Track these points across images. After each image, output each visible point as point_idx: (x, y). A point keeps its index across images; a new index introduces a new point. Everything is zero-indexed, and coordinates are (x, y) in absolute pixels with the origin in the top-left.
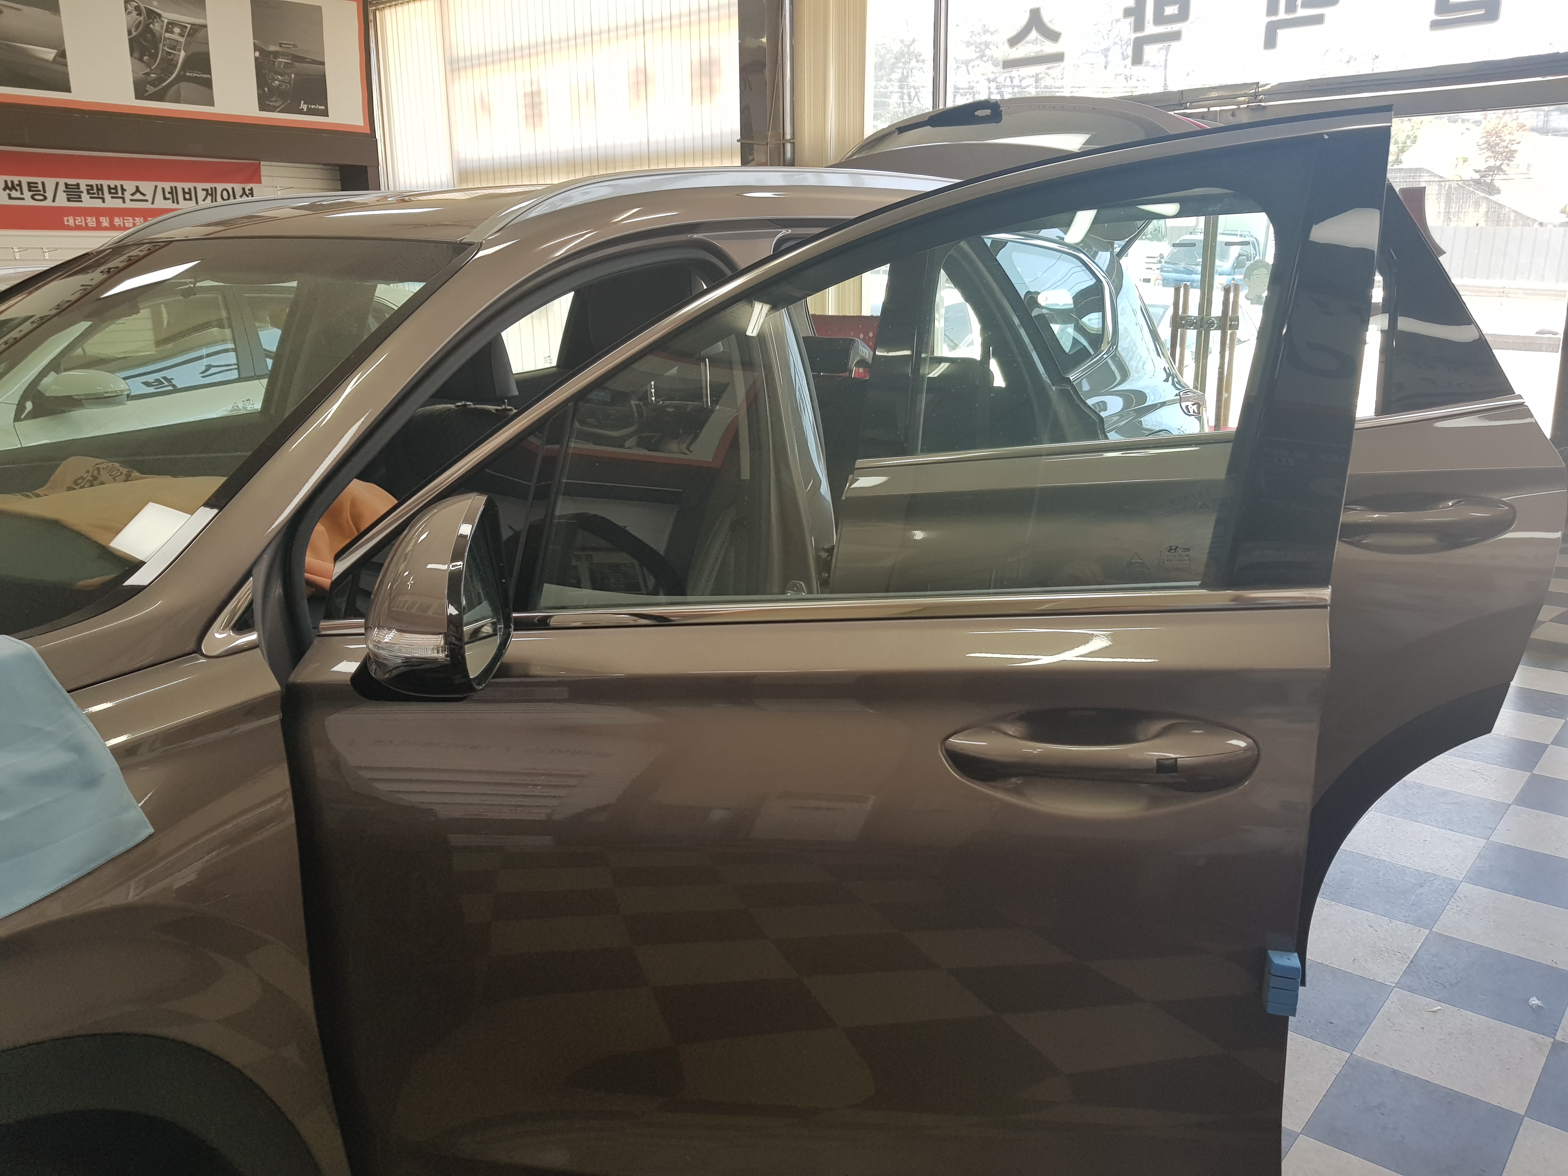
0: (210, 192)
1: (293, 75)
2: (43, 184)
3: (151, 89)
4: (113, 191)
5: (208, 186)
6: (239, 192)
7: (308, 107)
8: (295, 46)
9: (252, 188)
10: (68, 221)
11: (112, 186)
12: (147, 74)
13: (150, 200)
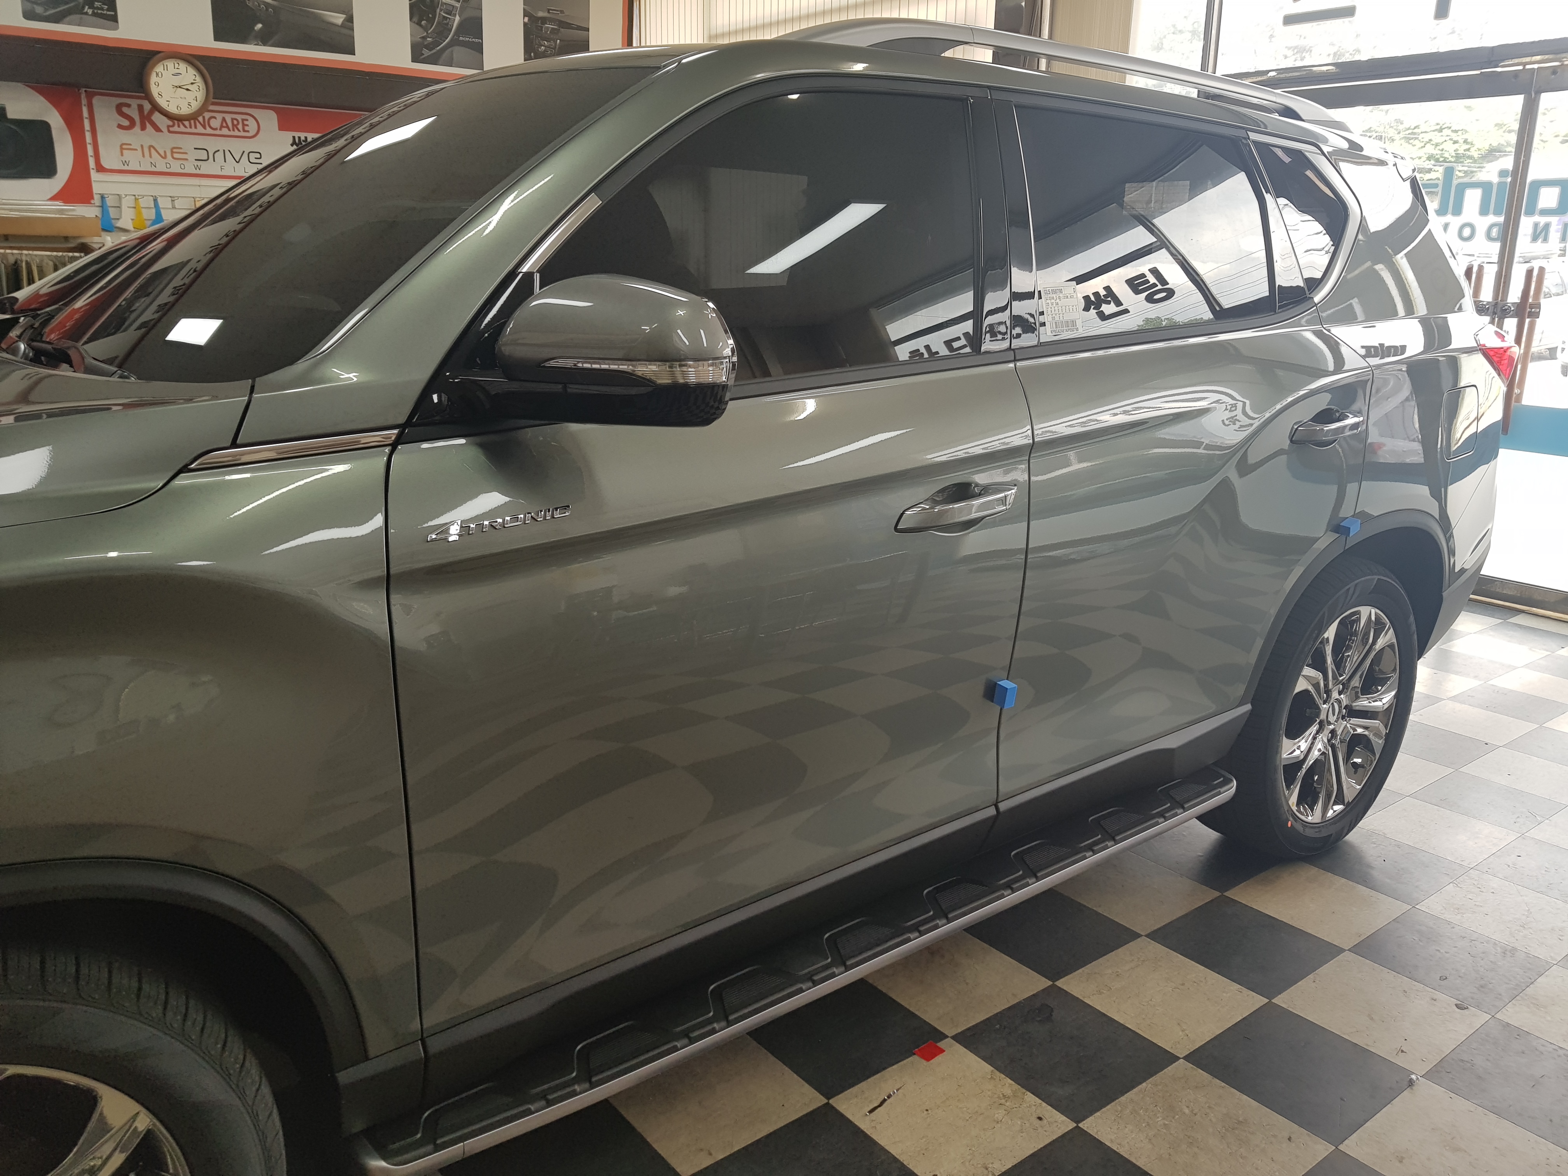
1: (558, 41)
3: (426, 53)
8: (562, 12)
12: (424, 38)
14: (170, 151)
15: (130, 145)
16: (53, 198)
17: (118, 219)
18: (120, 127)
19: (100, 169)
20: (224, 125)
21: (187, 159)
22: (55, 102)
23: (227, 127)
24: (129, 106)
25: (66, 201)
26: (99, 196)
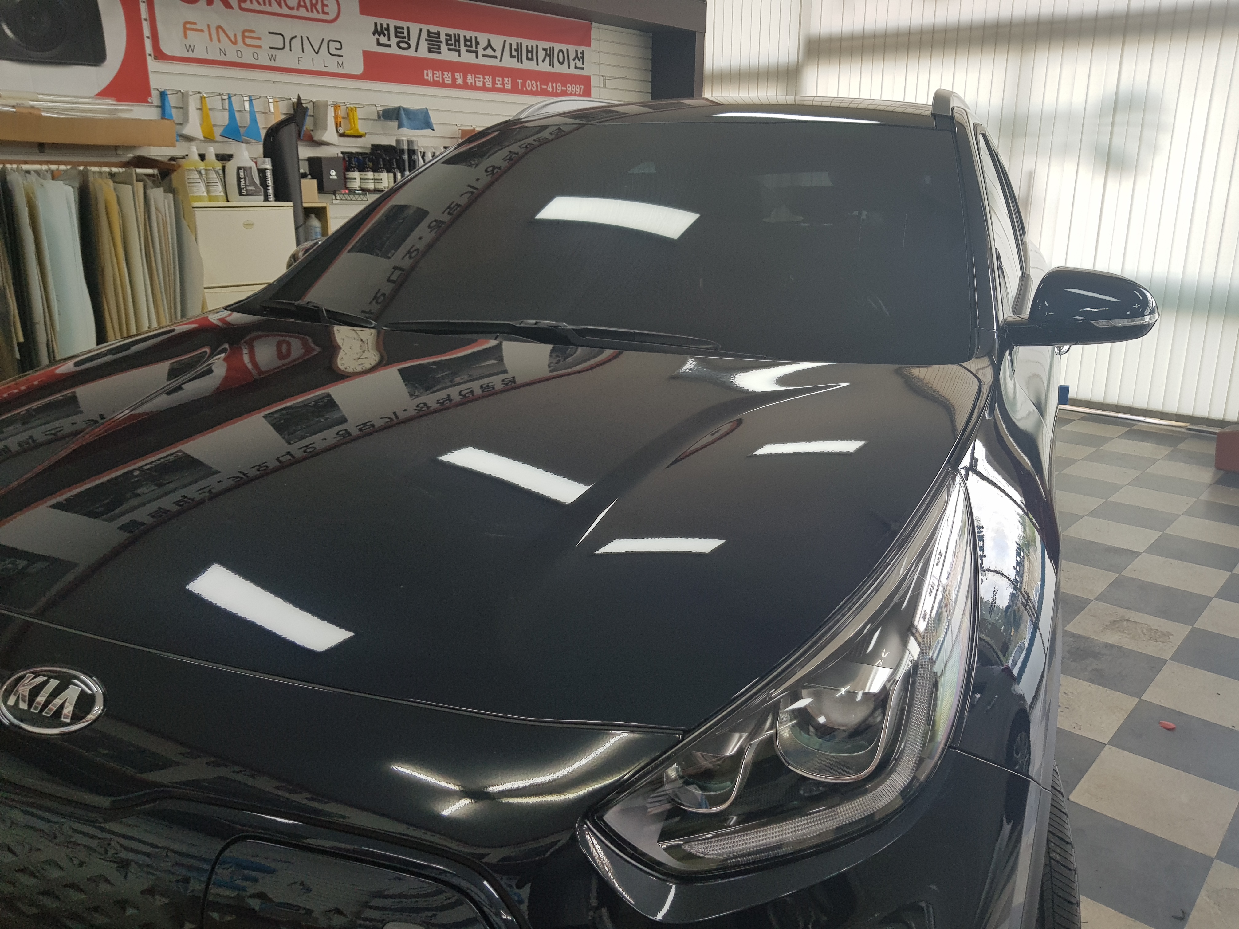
0: (548, 53)
5: (547, 45)
6: (572, 55)
9: (583, 51)
13: (499, 57)
14: (241, 33)
15: (195, 23)
16: (102, 94)
17: (181, 124)
19: (160, 55)
21: (260, 47)
23: (305, 6)
25: (118, 98)
26: (156, 91)
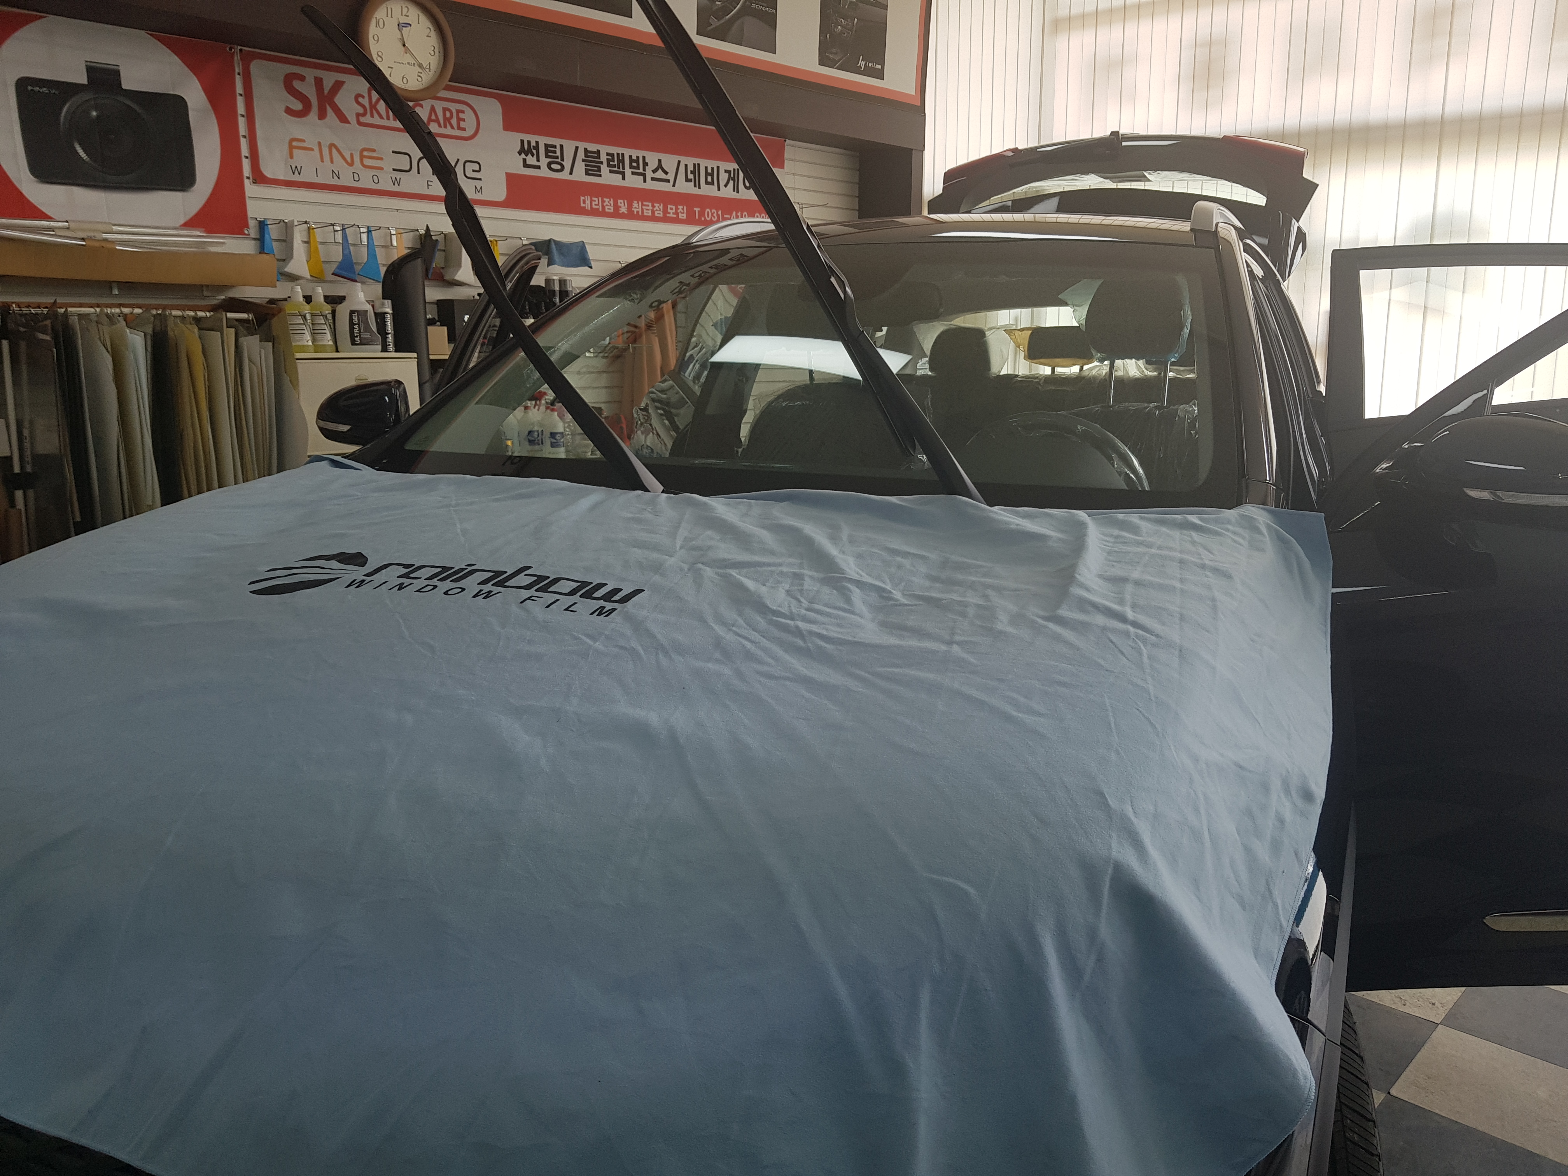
0: (732, 176)
1: (856, 19)
2: (562, 146)
3: (715, 23)
4: (634, 164)
5: (730, 166)
7: (866, 64)
10: (584, 202)
11: (634, 158)
13: (671, 181)
14: (359, 153)
15: (303, 141)
16: (189, 224)
18: (289, 111)
19: (259, 178)
20: (433, 117)
21: (382, 169)
22: (195, 67)
23: (437, 121)
24: (302, 78)
25: (211, 230)
26: (255, 221)
